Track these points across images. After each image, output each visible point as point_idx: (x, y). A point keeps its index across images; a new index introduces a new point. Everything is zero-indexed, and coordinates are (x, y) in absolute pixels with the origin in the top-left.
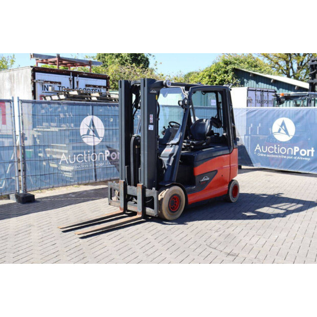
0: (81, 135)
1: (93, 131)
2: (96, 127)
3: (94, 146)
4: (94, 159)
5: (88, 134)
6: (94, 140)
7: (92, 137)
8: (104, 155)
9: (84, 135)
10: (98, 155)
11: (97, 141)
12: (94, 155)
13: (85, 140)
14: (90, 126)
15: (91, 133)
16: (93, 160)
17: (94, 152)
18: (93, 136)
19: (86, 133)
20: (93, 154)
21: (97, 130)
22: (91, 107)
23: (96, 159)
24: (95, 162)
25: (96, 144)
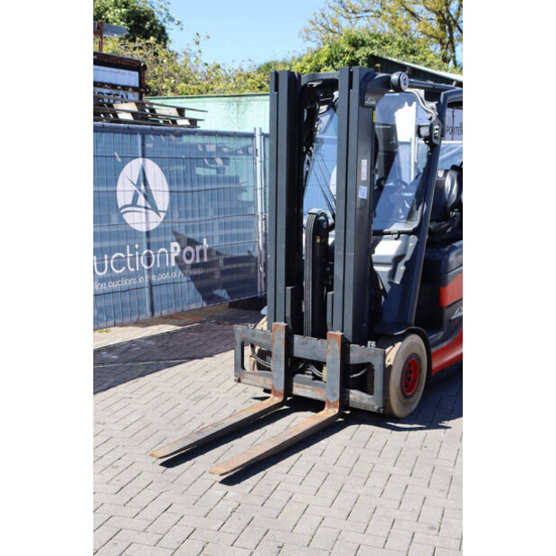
0: (120, 206)
1: (146, 197)
2: (152, 186)
3: (148, 233)
4: (149, 264)
5: (134, 204)
6: (147, 219)
7: (143, 210)
8: (169, 253)
9: (125, 206)
10: (155, 254)
11: (155, 221)
12: (148, 254)
13: (128, 218)
14: (138, 185)
15: (142, 201)
16: (146, 267)
17: (149, 248)
18: (146, 208)
19: (130, 202)
20: (145, 252)
21: (154, 193)
22: (139, 137)
23: (152, 265)
24: (149, 270)
25: (153, 226)
